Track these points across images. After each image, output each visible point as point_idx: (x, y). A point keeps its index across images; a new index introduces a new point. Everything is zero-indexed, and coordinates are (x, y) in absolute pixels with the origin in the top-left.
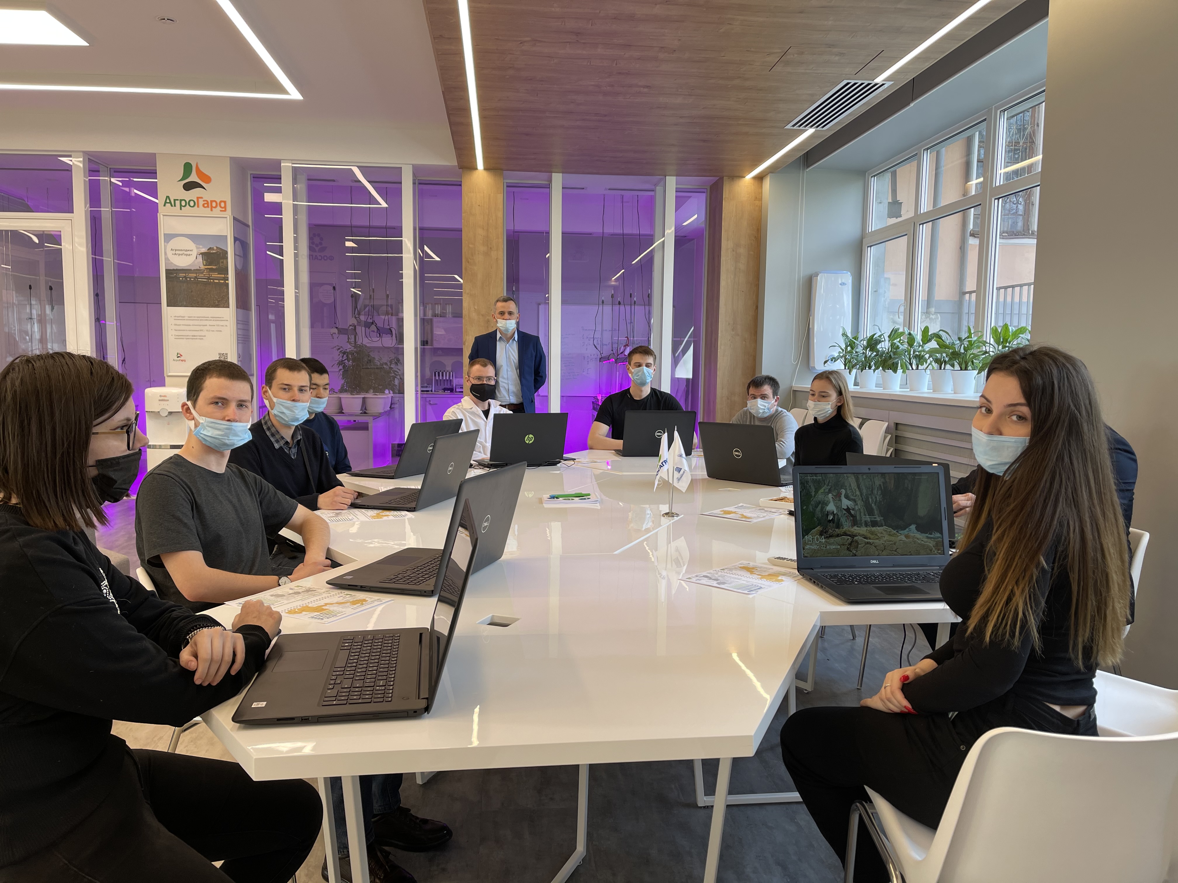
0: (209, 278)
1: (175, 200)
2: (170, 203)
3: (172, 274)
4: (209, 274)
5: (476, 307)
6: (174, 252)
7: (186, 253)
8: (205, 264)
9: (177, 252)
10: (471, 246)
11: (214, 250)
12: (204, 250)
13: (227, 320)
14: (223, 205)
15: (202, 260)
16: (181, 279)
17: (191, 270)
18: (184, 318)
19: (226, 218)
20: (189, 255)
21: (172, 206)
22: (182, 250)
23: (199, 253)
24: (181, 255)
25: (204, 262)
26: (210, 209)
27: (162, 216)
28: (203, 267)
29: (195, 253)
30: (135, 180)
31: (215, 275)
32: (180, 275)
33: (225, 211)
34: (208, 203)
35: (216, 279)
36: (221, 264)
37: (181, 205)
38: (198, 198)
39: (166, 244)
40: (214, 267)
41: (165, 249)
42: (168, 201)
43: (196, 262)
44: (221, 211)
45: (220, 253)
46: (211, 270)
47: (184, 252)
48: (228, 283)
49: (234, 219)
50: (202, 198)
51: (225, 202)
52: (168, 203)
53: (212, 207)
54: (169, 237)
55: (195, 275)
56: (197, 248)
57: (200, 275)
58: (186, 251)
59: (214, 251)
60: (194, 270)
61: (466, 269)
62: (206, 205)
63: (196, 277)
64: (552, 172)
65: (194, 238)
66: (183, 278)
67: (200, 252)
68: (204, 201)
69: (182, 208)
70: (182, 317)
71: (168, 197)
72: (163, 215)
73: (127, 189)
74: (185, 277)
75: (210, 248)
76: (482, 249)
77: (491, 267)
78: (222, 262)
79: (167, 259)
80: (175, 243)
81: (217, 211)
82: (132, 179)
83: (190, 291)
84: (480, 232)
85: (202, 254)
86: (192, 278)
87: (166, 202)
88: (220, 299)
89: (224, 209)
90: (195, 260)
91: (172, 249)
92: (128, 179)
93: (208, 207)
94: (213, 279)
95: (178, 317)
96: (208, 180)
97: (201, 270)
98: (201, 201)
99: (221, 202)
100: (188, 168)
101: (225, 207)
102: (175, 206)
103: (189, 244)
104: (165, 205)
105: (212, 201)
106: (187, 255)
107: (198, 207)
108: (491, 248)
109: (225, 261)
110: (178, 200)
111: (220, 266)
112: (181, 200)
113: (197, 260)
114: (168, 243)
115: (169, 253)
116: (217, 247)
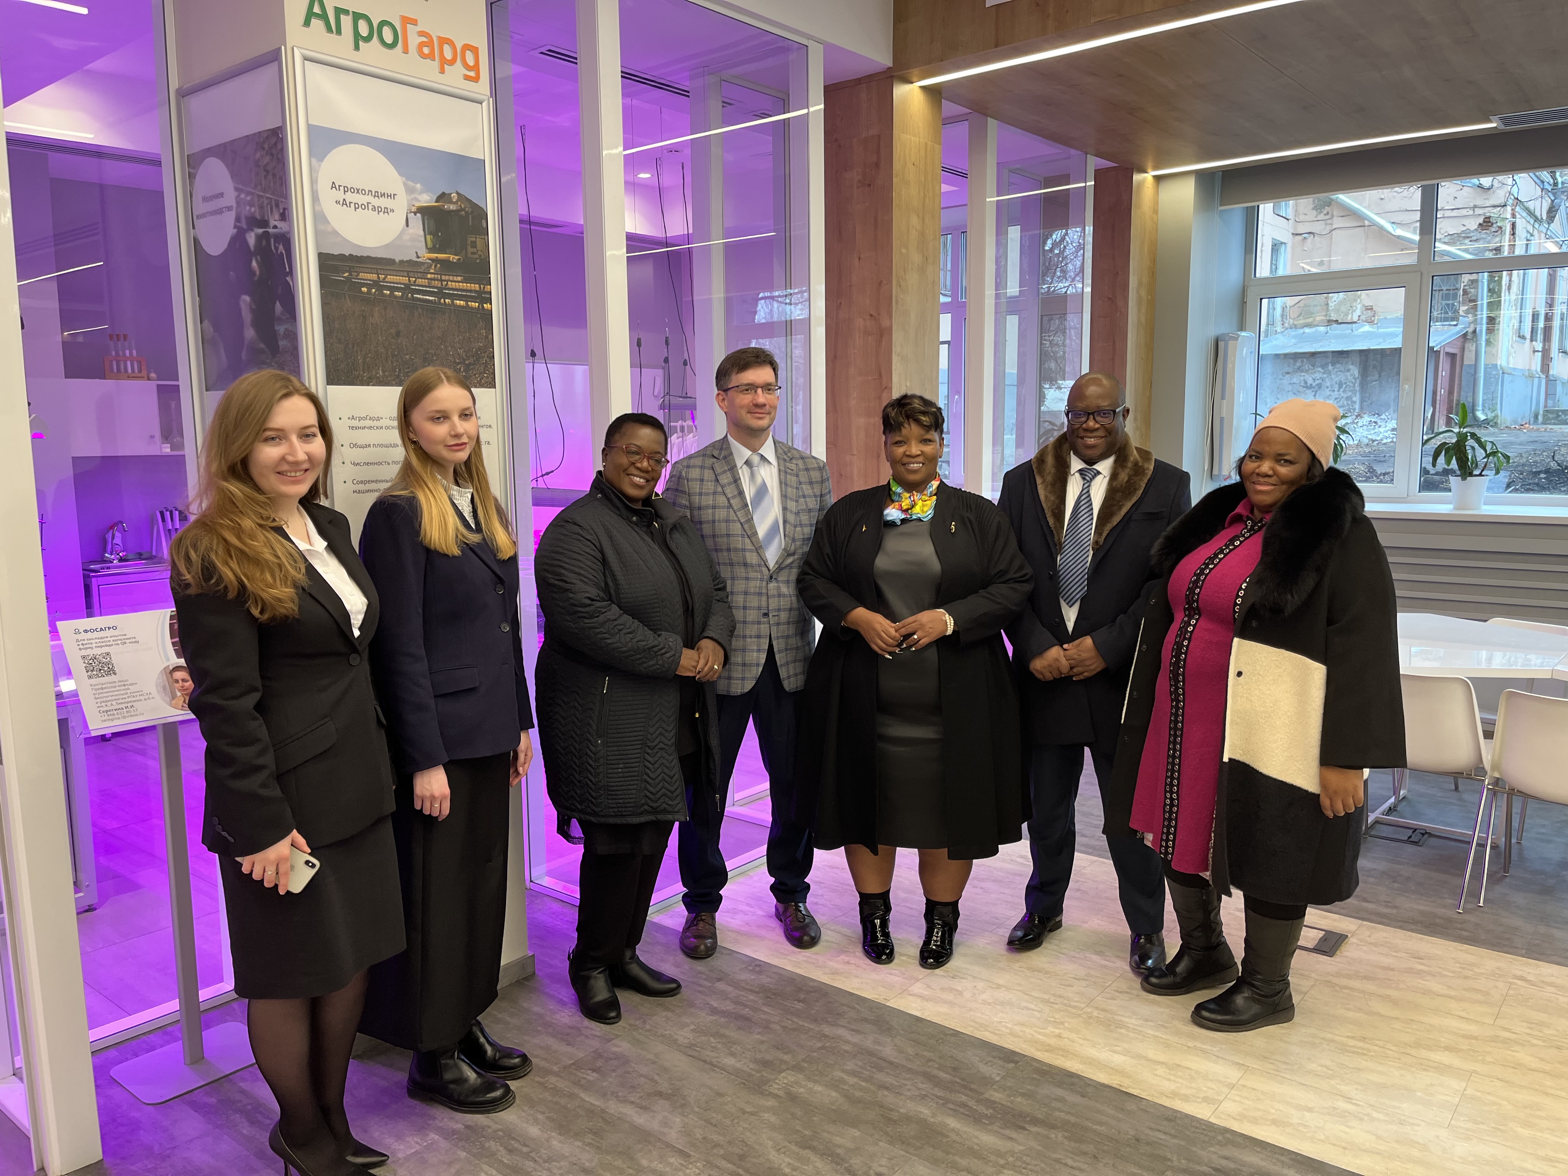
0: (440, 294)
1: (334, 11)
2: (323, 17)
3: (337, 270)
4: (442, 281)
6: (340, 195)
7: (376, 202)
8: (430, 245)
9: (350, 197)
11: (451, 202)
12: (427, 199)
13: (490, 426)
14: (470, 58)
15: (422, 233)
16: (364, 289)
17: (391, 262)
18: (376, 424)
19: (476, 100)
20: (386, 211)
21: (329, 29)
22: (365, 192)
23: (414, 209)
24: (365, 207)
25: (428, 237)
26: (436, 64)
28: (426, 256)
29: (401, 205)
31: (456, 283)
32: (362, 275)
33: (475, 79)
34: (430, 44)
35: (460, 298)
36: (470, 249)
37: (357, 35)
38: (406, 21)
39: (314, 160)
40: (453, 258)
41: (313, 182)
42: (317, 9)
43: (406, 237)
44: (467, 78)
45: (467, 213)
46: (446, 267)
47: (369, 198)
48: (490, 312)
50: (414, 22)
51: (473, 51)
52: (317, 16)
53: (444, 62)
54: (323, 140)
55: (405, 280)
56: (410, 190)
57: (419, 281)
58: (377, 195)
59: (452, 207)
60: (402, 262)
62: (426, 50)
63: (407, 288)
64: (987, 115)
65: (397, 154)
67: (418, 204)
68: (422, 34)
69: (364, 43)
70: (372, 419)
72: (306, 59)
74: (376, 284)
75: (444, 193)
76: (916, 258)
78: (474, 245)
79: (320, 218)
81: (455, 77)
83: (393, 331)
85: (421, 210)
86: (398, 289)
87: (308, 13)
88: (471, 360)
89: (472, 74)
90: (402, 233)
91: (333, 186)
93: (431, 56)
94: (453, 297)
95: (360, 419)
97: (422, 263)
98: (412, 31)
99: (465, 47)
101: (476, 68)
102: (339, 32)
103: (382, 174)
104: (307, 23)
105: (443, 41)
106: (378, 209)
107: (406, 51)
109: (479, 242)
110: (346, 12)
111: (469, 255)
112: (355, 17)
113: (410, 230)
114: (321, 159)
115: (328, 198)
116: (458, 193)
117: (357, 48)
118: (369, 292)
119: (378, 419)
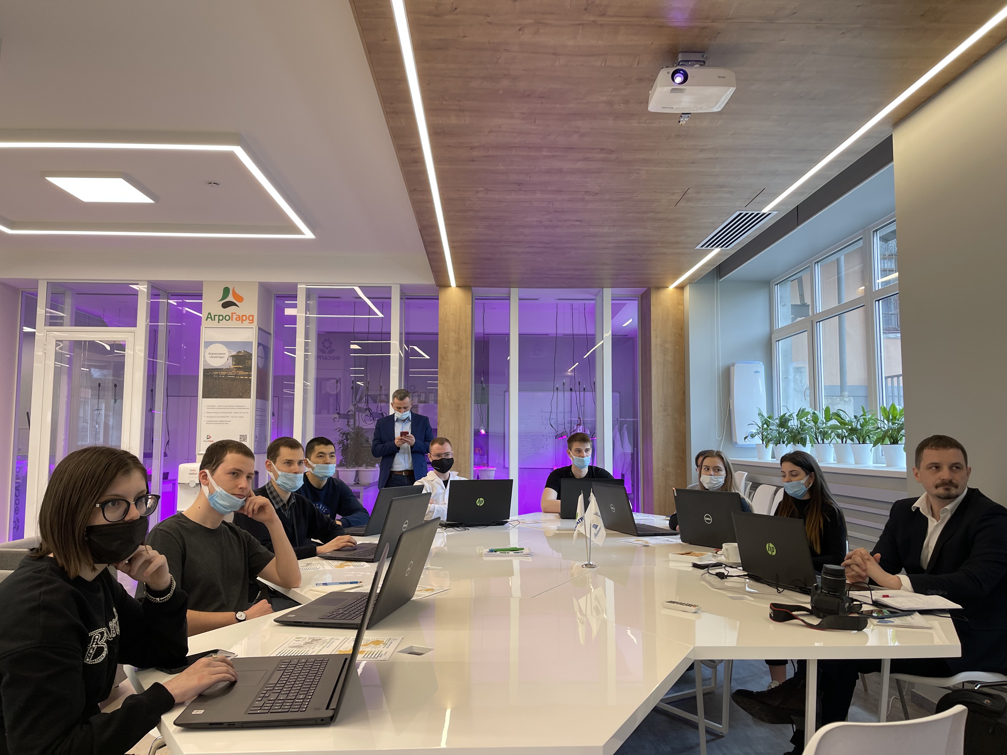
0: (236, 375)
1: (215, 316)
2: (211, 318)
3: (208, 372)
4: (237, 372)
5: (449, 394)
6: (211, 355)
8: (234, 364)
9: (213, 356)
10: (445, 346)
12: (234, 353)
13: (248, 408)
14: (251, 318)
15: (232, 361)
16: (215, 376)
17: (223, 369)
18: (214, 407)
19: (253, 328)
20: (222, 357)
21: (212, 320)
22: (217, 354)
23: (230, 356)
24: (217, 357)
25: (234, 362)
26: (241, 322)
27: (204, 328)
28: (232, 367)
29: (227, 356)
30: (187, 301)
31: (241, 372)
32: (214, 373)
33: (252, 323)
34: (239, 317)
35: (242, 376)
36: (246, 364)
37: (219, 320)
38: (232, 314)
39: (205, 349)
40: (241, 366)
41: (204, 353)
42: (209, 316)
43: (227, 363)
44: (249, 323)
45: (246, 355)
46: (239, 369)
48: (251, 379)
49: (259, 329)
50: (235, 313)
51: (253, 316)
52: (209, 318)
53: (243, 320)
54: (208, 344)
56: (229, 352)
57: (229, 373)
58: (220, 354)
59: (242, 354)
60: (225, 369)
61: (441, 364)
62: (238, 319)
63: (226, 374)
64: (510, 287)
65: (227, 344)
66: (216, 375)
68: (237, 316)
69: (220, 321)
70: (213, 406)
71: (210, 314)
73: (181, 308)
74: (218, 375)
75: (239, 351)
76: (454, 348)
77: (462, 362)
78: (248, 363)
79: (205, 361)
80: (212, 349)
81: (246, 323)
82: (184, 300)
83: (221, 385)
84: (453, 334)
85: (232, 356)
86: (223, 375)
87: (208, 318)
88: (244, 392)
89: (251, 322)
91: (209, 354)
92: (181, 301)
93: (239, 320)
94: (239, 376)
95: (210, 406)
96: (241, 299)
97: (231, 369)
98: (234, 315)
99: (250, 316)
100: (226, 291)
101: (253, 320)
102: (214, 320)
103: (223, 349)
104: (207, 320)
105: (243, 316)
106: (220, 357)
107: (232, 320)
108: (461, 347)
109: (249, 362)
110: (217, 315)
111: (246, 365)
112: (219, 316)
113: (228, 361)
114: (207, 348)
115: (207, 356)
116: (244, 351)
117: (219, 322)
118: (216, 376)
119: (215, 406)
